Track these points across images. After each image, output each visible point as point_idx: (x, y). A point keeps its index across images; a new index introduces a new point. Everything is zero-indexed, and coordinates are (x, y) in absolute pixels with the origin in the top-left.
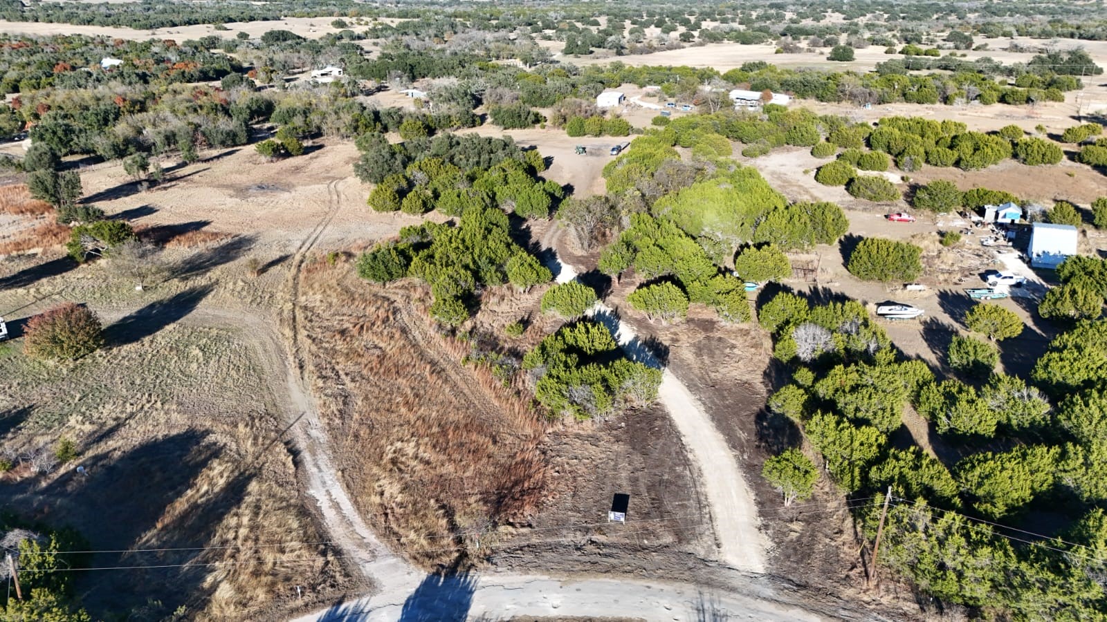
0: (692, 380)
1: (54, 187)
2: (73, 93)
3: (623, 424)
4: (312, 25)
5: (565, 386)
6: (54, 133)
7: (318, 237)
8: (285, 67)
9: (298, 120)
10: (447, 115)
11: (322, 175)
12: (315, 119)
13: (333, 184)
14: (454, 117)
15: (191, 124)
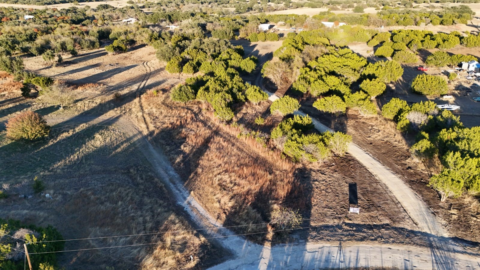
0: (359, 141)
1: (11, 65)
2: (13, 28)
3: (333, 164)
4: (118, 3)
5: (301, 145)
6: (7, 43)
7: (145, 84)
8: (110, 19)
9: (123, 37)
10: (192, 33)
11: (139, 60)
12: (130, 37)
13: (145, 64)
14: (195, 35)
15: (72, 39)
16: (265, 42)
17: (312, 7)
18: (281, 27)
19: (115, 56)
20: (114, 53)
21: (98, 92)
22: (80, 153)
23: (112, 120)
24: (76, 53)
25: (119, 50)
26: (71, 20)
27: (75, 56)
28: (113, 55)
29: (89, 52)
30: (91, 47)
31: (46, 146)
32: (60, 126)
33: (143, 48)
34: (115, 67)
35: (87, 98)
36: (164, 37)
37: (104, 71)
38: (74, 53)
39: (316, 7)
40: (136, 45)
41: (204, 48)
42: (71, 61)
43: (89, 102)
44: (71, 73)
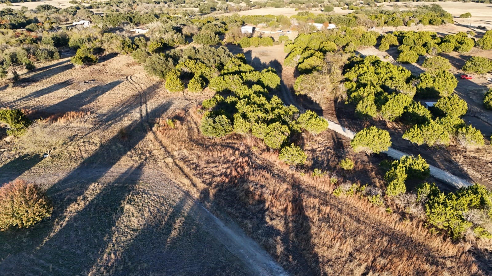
4: (59, 3)
7: (147, 110)
8: (57, 21)
9: (87, 45)
10: (172, 39)
11: (118, 73)
12: (97, 44)
13: (129, 78)
14: (175, 40)
15: (24, 49)
16: (259, 47)
17: (276, 7)
18: (264, 29)
19: (85, 69)
20: (83, 66)
21: (88, 126)
22: (114, 246)
23: (133, 173)
24: (34, 67)
25: (87, 61)
26: (11, 24)
27: (32, 71)
28: (82, 68)
29: (48, 65)
30: (50, 58)
31: (52, 234)
32: (57, 191)
33: (115, 58)
34: (93, 86)
35: (77, 135)
36: (138, 44)
37: (81, 92)
38: (30, 68)
39: (280, 7)
40: (104, 54)
41: (201, 57)
42: (28, 78)
43: (84, 142)
44: (38, 97)
